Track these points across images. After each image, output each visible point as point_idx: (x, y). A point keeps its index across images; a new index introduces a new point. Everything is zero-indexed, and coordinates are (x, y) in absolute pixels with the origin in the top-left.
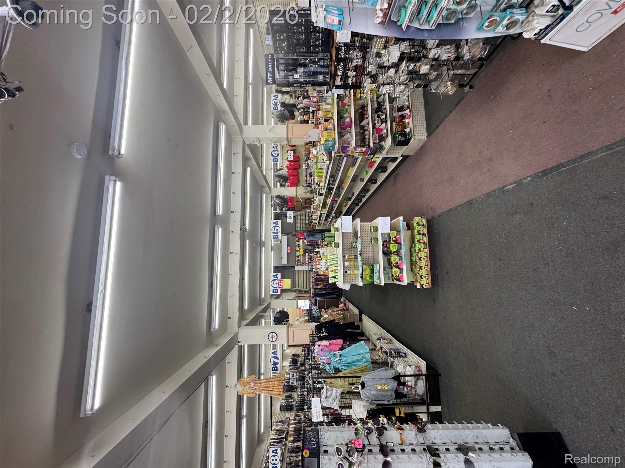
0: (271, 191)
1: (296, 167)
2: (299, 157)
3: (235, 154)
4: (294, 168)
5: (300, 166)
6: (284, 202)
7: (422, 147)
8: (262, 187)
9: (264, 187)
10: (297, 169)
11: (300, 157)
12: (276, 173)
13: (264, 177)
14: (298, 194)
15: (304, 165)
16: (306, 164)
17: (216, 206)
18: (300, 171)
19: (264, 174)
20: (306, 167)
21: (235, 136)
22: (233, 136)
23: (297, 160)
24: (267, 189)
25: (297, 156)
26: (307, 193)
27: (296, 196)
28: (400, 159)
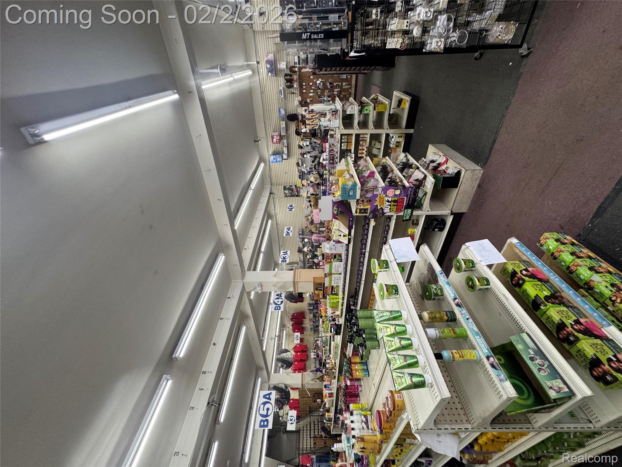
0: (269, 379)
1: (303, 359)
2: (306, 346)
3: (229, 298)
4: (301, 360)
5: (307, 357)
6: (285, 397)
7: (479, 186)
8: (258, 369)
9: (262, 369)
10: (304, 361)
11: (308, 346)
12: (278, 356)
13: (264, 354)
14: (305, 382)
15: (312, 354)
16: (315, 352)
17: (177, 344)
18: (307, 363)
19: (264, 349)
20: (315, 356)
21: (235, 281)
22: (232, 281)
23: (304, 349)
24: (265, 372)
25: (305, 346)
26: (317, 380)
27: (302, 385)
28: (449, 220)
